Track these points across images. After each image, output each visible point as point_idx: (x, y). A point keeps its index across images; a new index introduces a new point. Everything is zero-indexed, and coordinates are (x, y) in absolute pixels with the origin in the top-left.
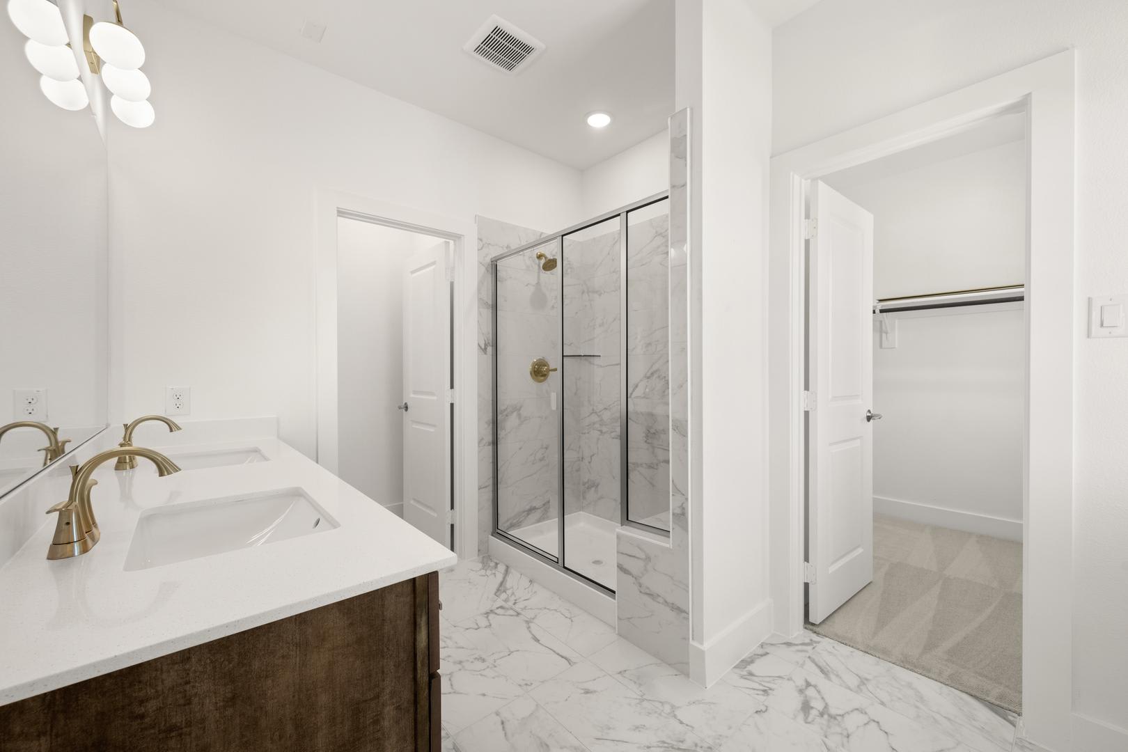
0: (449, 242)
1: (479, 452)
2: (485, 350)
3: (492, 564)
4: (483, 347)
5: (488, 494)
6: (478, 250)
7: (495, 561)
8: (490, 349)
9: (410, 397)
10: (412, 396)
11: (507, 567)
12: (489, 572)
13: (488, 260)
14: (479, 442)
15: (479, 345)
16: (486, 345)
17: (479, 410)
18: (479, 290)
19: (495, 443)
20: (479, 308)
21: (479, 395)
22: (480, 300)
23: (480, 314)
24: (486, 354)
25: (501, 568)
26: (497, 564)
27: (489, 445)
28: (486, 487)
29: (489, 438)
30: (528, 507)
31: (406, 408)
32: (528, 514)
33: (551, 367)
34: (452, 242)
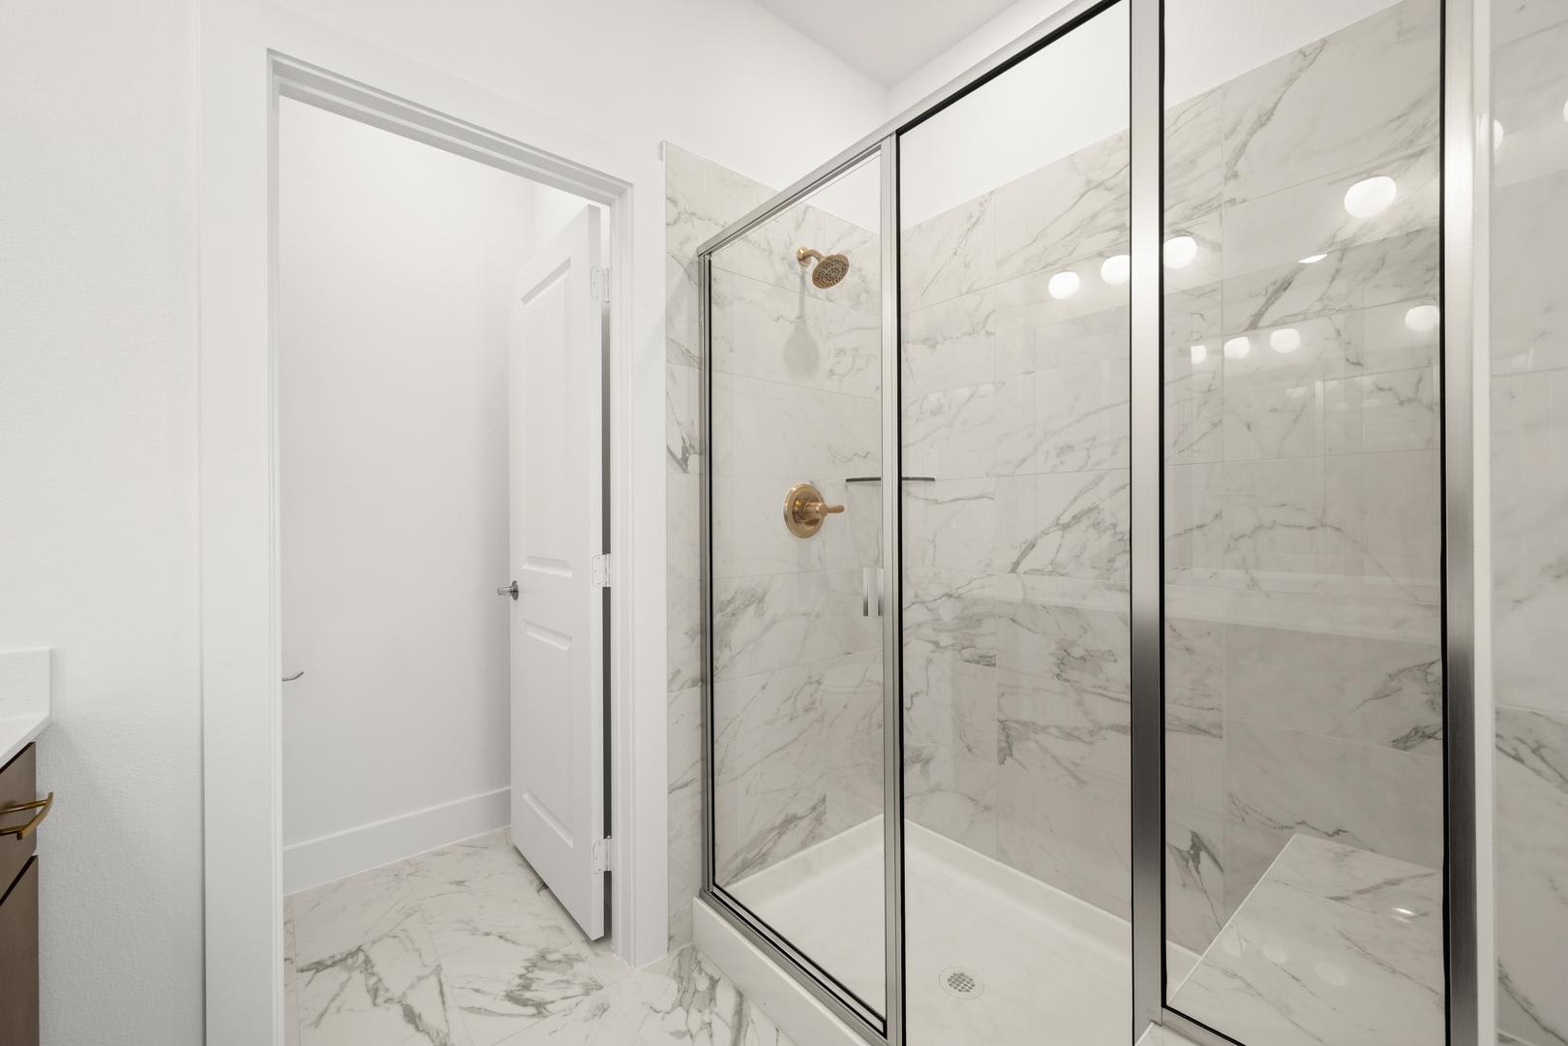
0: (598, 210)
1: (670, 705)
2: (683, 462)
3: (703, 984)
4: (679, 456)
5: (691, 801)
6: (668, 225)
7: (710, 970)
8: (695, 462)
9: (523, 571)
10: (526, 567)
11: (740, 995)
12: (696, 1019)
13: (691, 252)
14: (671, 681)
15: (669, 450)
16: (685, 451)
17: (670, 607)
18: (669, 319)
19: (708, 679)
20: (668, 361)
21: (671, 570)
22: (671, 342)
23: (671, 376)
24: (685, 471)
25: (726, 1000)
26: (714, 982)
27: (694, 684)
28: (686, 785)
29: (693, 669)
30: (779, 821)
31: (515, 592)
32: (780, 834)
33: (831, 502)
34: (605, 210)
